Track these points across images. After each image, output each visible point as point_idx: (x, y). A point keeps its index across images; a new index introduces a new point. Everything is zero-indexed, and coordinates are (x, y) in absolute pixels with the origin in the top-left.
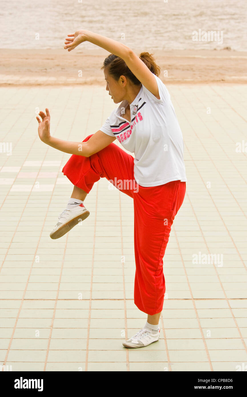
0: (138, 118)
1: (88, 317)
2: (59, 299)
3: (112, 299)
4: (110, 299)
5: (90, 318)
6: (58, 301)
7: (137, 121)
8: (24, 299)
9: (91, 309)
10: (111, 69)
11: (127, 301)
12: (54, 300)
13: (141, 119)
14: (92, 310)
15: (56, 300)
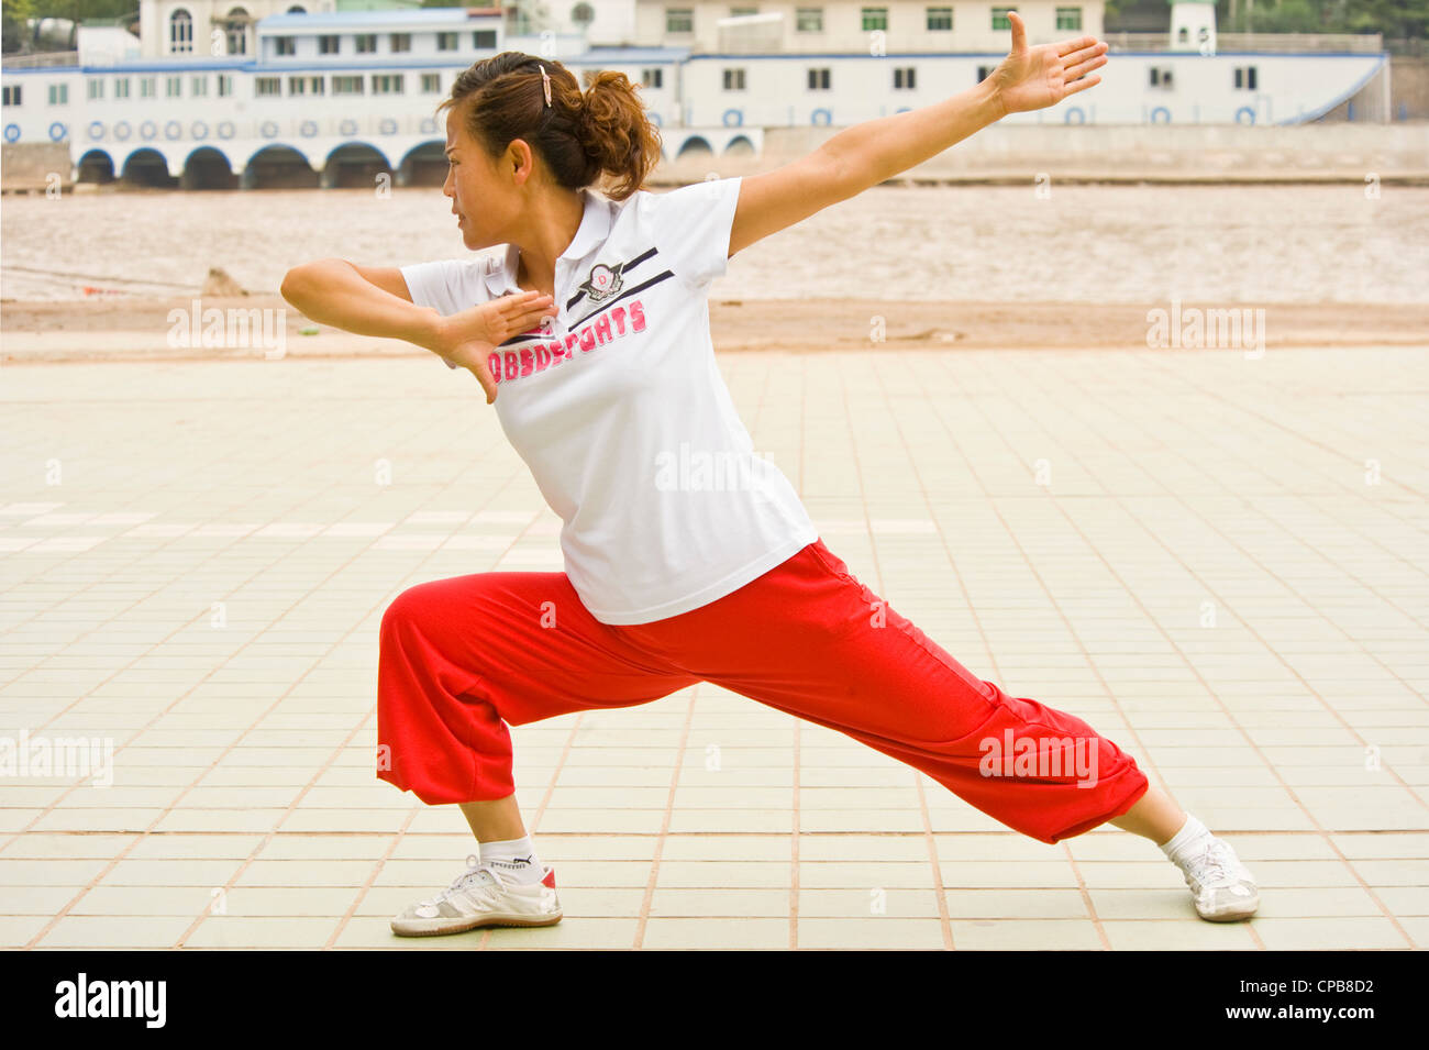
0: (628, 320)
1: (789, 885)
2: (673, 834)
3: (880, 833)
4: (872, 834)
5: (795, 888)
6: (669, 839)
7: (622, 331)
8: (537, 834)
9: (798, 861)
10: (480, 109)
11: (936, 837)
12: (654, 835)
13: (640, 323)
14: (801, 864)
15: (661, 835)
